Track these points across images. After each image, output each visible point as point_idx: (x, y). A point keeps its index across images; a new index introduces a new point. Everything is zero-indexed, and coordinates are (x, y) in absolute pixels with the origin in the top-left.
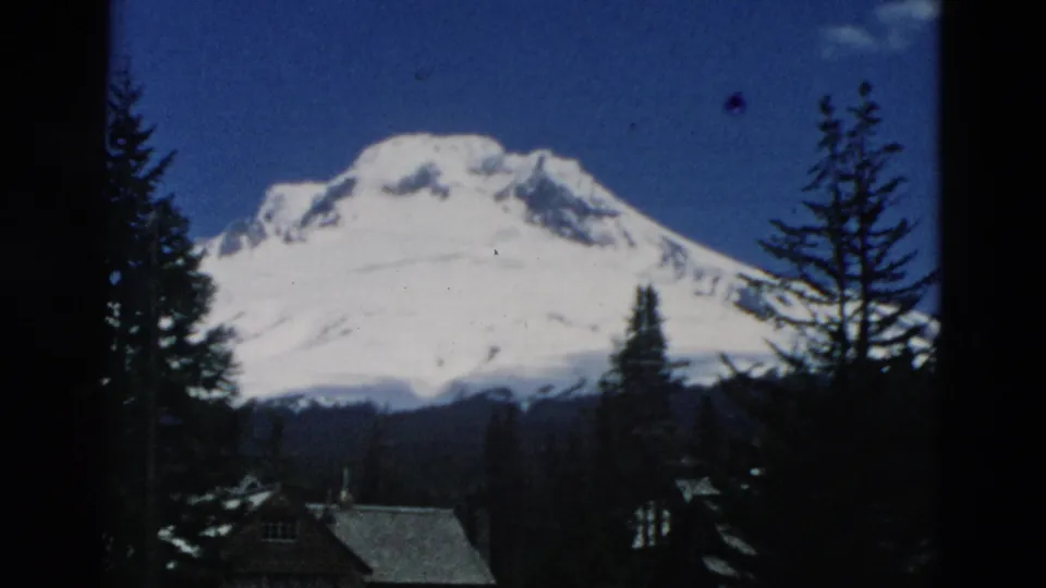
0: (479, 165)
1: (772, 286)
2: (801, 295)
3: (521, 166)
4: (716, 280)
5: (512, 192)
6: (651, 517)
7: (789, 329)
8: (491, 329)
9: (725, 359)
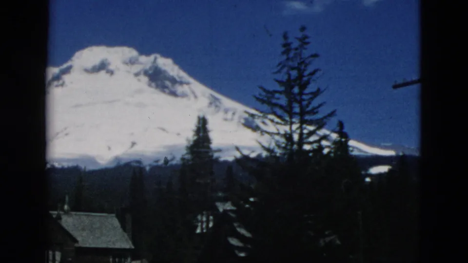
0: (128, 61)
1: (259, 117)
2: (272, 121)
3: (146, 61)
4: (234, 114)
5: (142, 73)
6: (204, 219)
7: (267, 136)
8: (132, 134)
9: (237, 149)
